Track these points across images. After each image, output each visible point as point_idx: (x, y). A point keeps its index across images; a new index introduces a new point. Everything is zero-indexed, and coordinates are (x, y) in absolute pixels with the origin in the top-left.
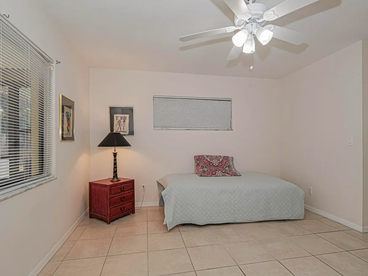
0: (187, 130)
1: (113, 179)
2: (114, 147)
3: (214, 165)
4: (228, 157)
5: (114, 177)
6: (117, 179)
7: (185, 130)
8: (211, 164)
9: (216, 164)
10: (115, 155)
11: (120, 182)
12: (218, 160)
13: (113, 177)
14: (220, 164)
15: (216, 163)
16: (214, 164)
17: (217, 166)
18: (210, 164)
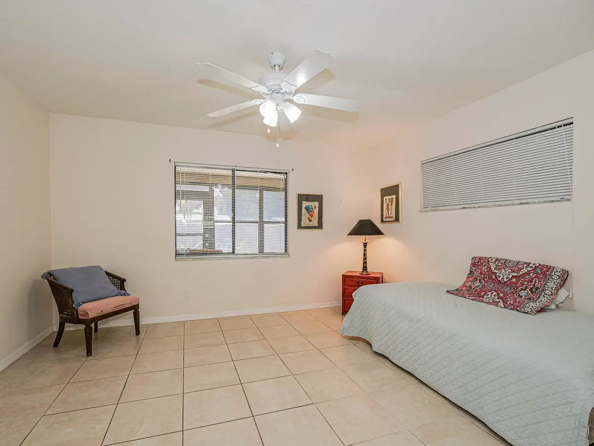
0: (463, 208)
1: (363, 272)
2: (364, 236)
3: (500, 279)
4: (549, 268)
5: (363, 270)
6: (367, 272)
7: (460, 209)
8: (494, 277)
9: (503, 279)
10: (365, 245)
11: (370, 276)
12: (514, 271)
13: (361, 270)
14: (514, 280)
15: (503, 277)
16: (499, 277)
17: (506, 282)
18: (491, 276)
